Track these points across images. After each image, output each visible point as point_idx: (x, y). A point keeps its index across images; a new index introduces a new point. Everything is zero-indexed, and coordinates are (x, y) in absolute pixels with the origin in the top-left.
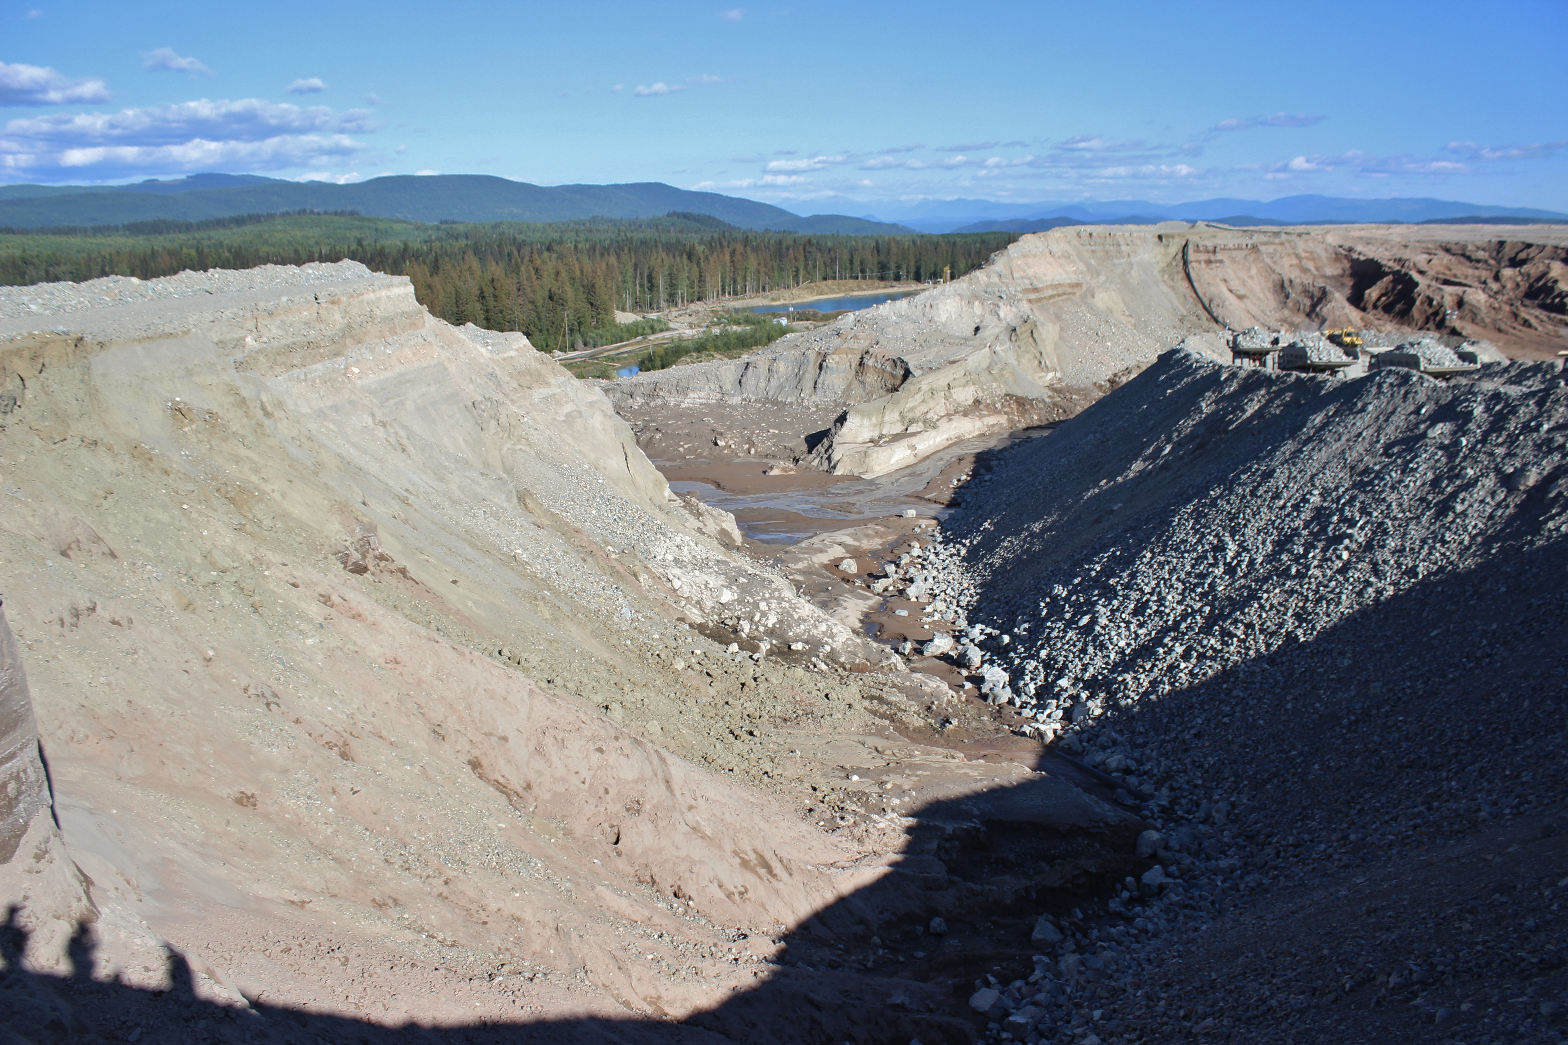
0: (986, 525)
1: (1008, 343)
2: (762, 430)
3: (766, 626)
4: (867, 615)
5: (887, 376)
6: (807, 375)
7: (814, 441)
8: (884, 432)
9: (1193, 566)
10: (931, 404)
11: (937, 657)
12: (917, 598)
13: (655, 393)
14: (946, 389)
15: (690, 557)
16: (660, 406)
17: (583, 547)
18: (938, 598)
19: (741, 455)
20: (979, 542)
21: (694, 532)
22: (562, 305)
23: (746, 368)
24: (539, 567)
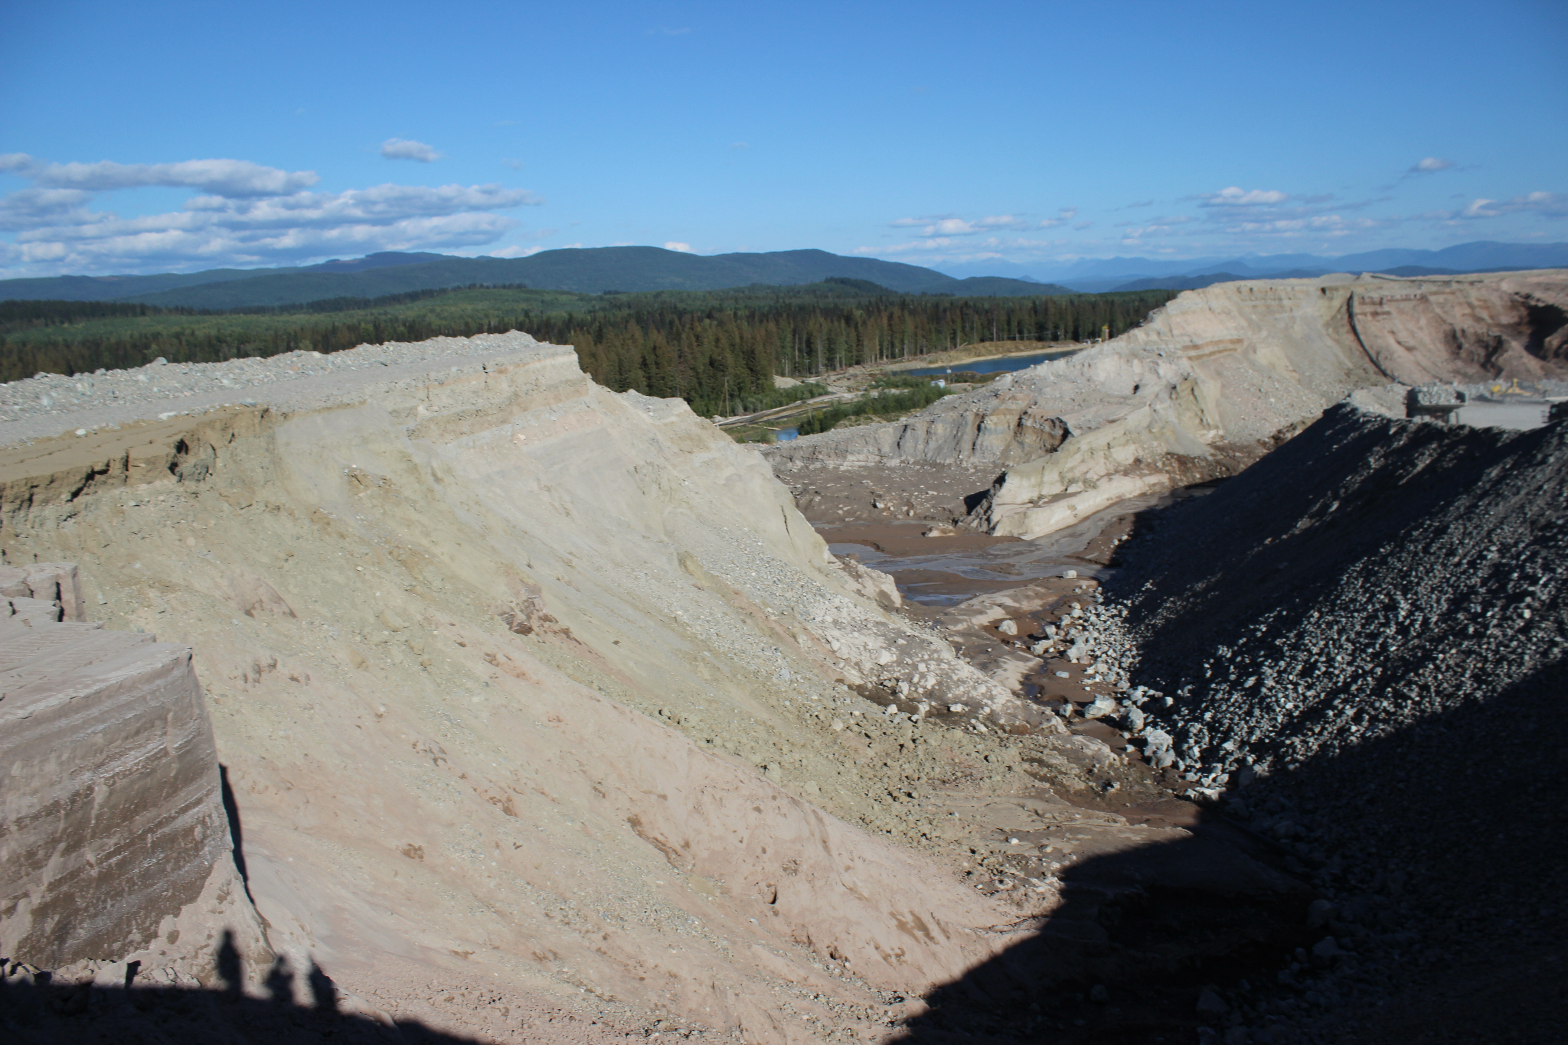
0: (1148, 585)
1: (1169, 401)
2: (921, 491)
3: (925, 688)
4: (1027, 677)
5: (1046, 436)
6: (965, 437)
7: (973, 502)
8: (1044, 493)
9: (1363, 626)
10: (1091, 464)
11: (1098, 719)
12: (1078, 659)
13: (815, 457)
14: (1106, 448)
15: (849, 619)
16: (818, 469)
17: (742, 608)
18: (1099, 659)
19: (900, 517)
20: (1141, 602)
21: (853, 594)
22: (723, 371)
23: (905, 430)
24: (699, 628)
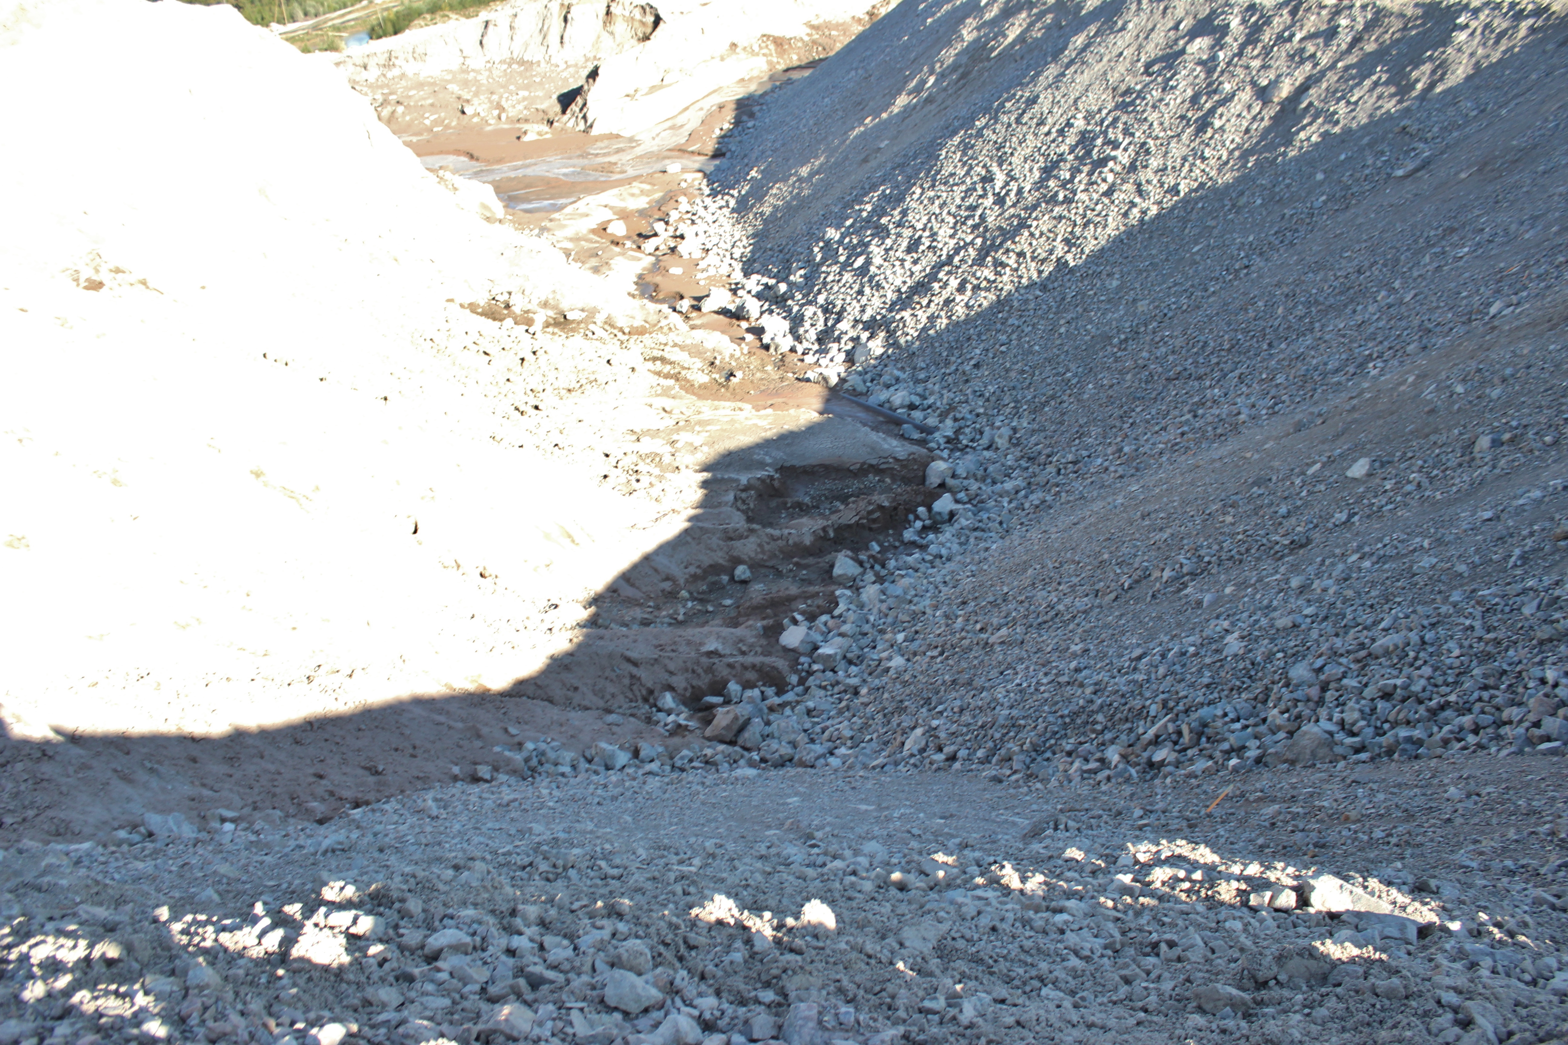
0: (753, 173)
3: (539, 298)
4: (640, 277)
5: (637, 24)
6: (552, 30)
7: (567, 100)
8: (640, 85)
9: (963, 199)
11: (715, 312)
12: (689, 254)
13: (391, 63)
16: (397, 76)
18: (710, 252)
19: (492, 121)
20: (747, 193)
23: (486, 26)
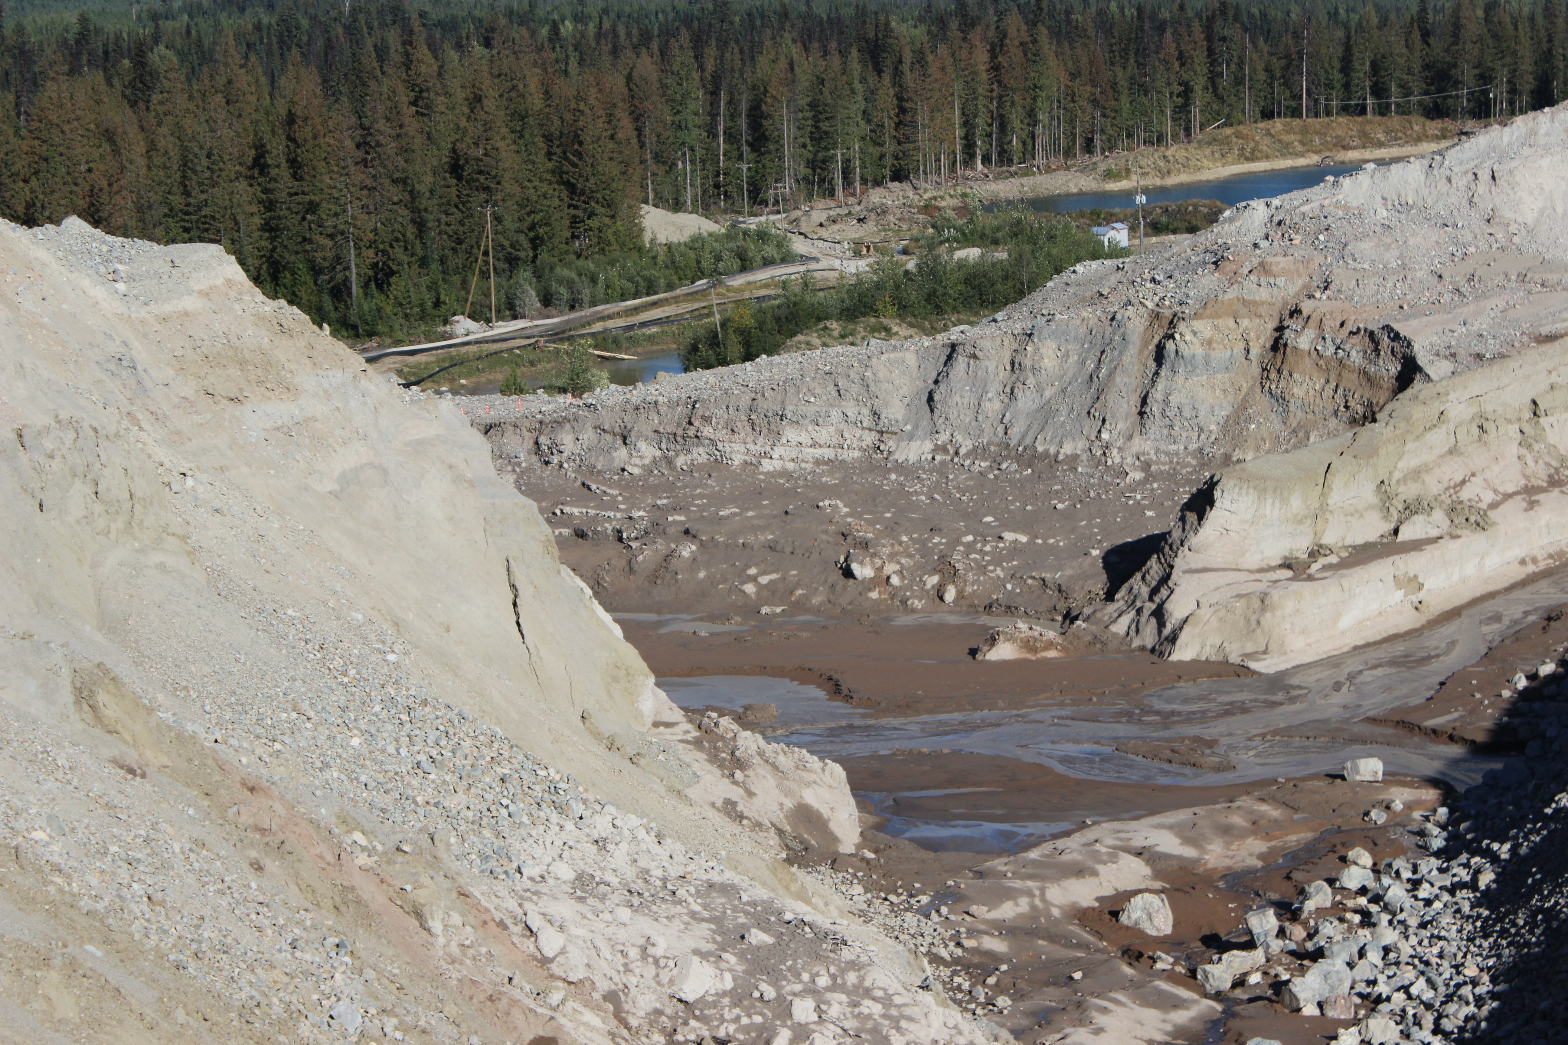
5: (1351, 380)
6: (1120, 379)
8: (1328, 539)
10: (1477, 458)
12: (1320, 1005)
13: (691, 432)
14: (1527, 414)
15: (630, 873)
16: (700, 467)
17: (263, 831)
18: (1384, 1007)
19: (917, 604)
20: (1535, 849)
21: (711, 813)
22: (487, 189)
23: (950, 357)
24: (94, 880)
